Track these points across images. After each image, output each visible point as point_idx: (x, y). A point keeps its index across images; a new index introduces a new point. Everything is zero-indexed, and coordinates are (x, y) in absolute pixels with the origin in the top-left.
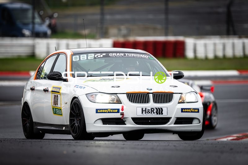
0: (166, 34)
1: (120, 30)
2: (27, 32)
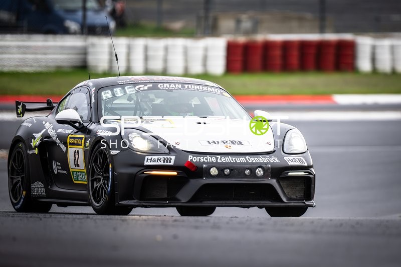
1: (238, 22)
2: (73, 26)
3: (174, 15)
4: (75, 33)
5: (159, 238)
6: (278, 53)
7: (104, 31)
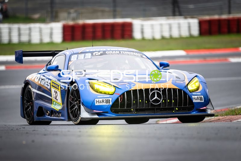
0: (114, 17)
1: (69, 13)
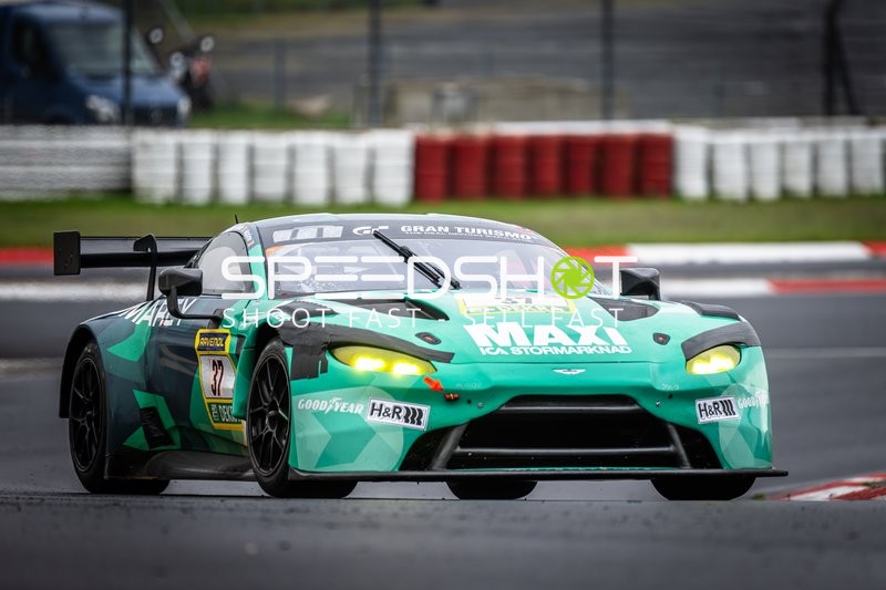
1: (439, 97)
2: (103, 107)
3: (308, 84)
4: (109, 123)
5: (251, 549)
6: (517, 160)
7: (166, 118)
